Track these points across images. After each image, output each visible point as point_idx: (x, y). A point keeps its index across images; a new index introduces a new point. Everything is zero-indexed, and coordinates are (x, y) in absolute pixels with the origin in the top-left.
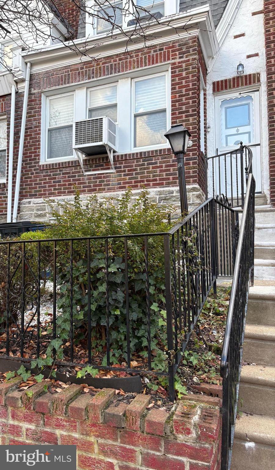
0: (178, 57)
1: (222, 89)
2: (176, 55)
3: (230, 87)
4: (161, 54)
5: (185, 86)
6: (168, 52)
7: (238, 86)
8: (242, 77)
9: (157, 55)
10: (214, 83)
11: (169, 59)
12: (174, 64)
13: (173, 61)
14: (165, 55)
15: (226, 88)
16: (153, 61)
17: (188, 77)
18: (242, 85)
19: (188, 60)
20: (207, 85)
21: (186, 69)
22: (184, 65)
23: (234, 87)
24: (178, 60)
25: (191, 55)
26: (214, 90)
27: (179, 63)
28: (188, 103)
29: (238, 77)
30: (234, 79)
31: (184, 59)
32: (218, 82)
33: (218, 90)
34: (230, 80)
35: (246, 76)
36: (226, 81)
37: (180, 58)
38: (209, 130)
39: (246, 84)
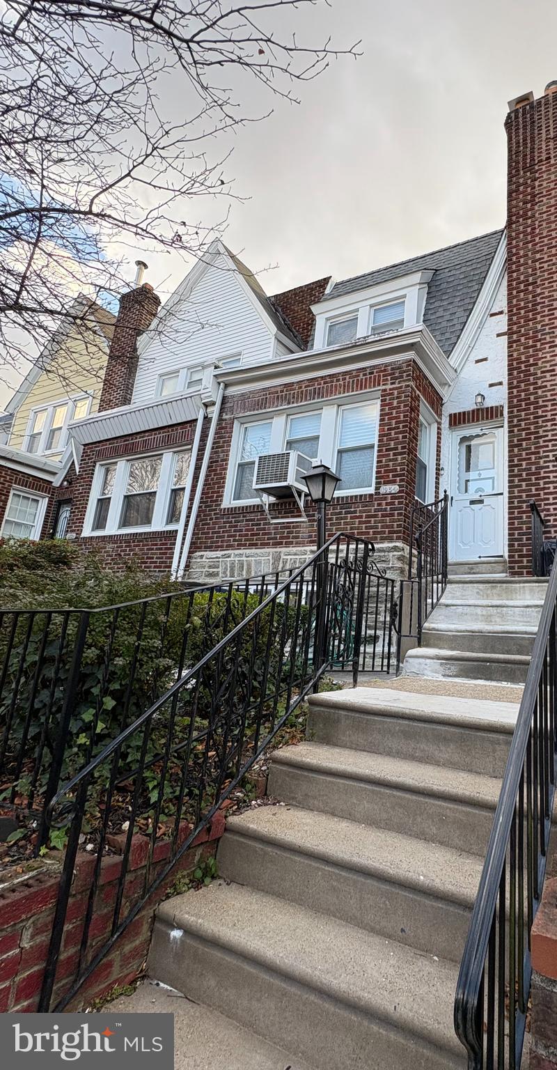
0: (389, 382)
1: (460, 423)
2: (387, 380)
3: (469, 422)
4: (370, 378)
5: (396, 418)
6: (379, 376)
7: (478, 420)
8: (482, 410)
9: (366, 379)
10: (450, 415)
11: (379, 385)
12: (385, 390)
13: (384, 387)
14: (375, 379)
15: (464, 422)
16: (361, 386)
17: (399, 407)
18: (483, 419)
19: (401, 387)
20: (443, 417)
21: (398, 398)
22: (396, 392)
23: (473, 421)
24: (389, 386)
25: (404, 381)
26: (450, 424)
27: (390, 390)
28: (397, 438)
29: (478, 410)
30: (473, 411)
31: (397, 385)
32: (455, 414)
33: (455, 424)
34: (469, 412)
35: (487, 408)
36: (464, 413)
37: (392, 384)
38: (442, 472)
39: (487, 418)
